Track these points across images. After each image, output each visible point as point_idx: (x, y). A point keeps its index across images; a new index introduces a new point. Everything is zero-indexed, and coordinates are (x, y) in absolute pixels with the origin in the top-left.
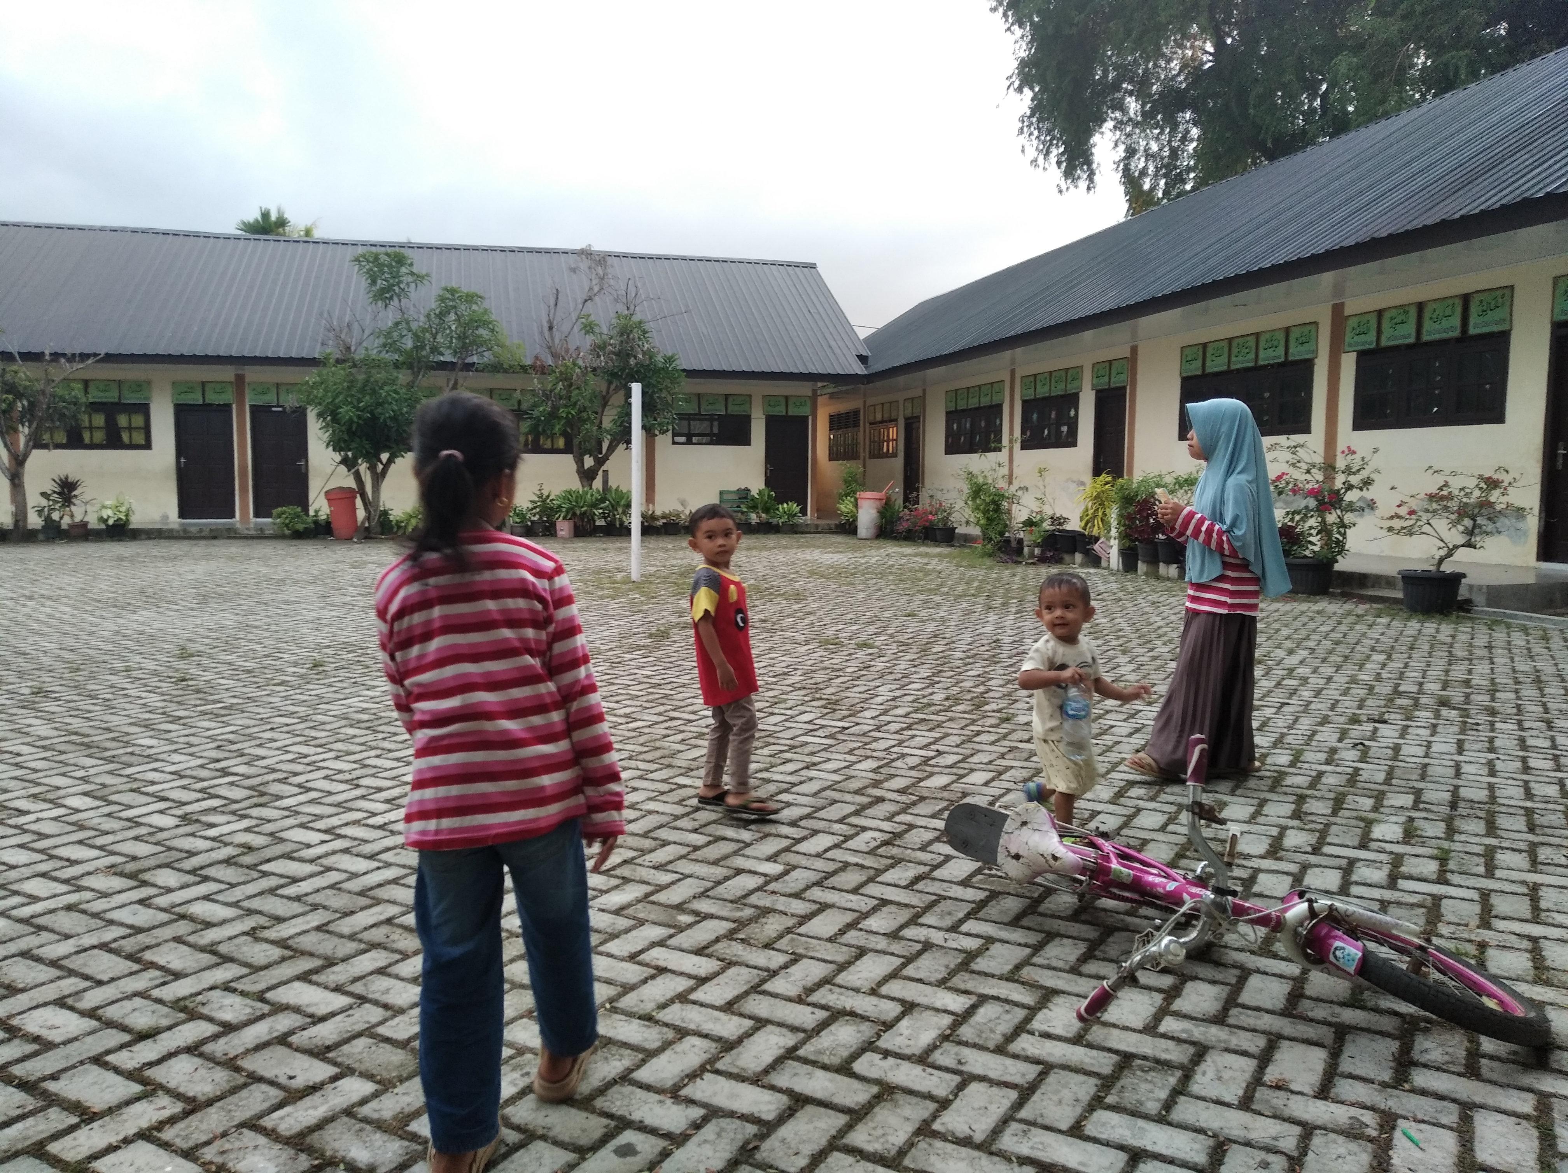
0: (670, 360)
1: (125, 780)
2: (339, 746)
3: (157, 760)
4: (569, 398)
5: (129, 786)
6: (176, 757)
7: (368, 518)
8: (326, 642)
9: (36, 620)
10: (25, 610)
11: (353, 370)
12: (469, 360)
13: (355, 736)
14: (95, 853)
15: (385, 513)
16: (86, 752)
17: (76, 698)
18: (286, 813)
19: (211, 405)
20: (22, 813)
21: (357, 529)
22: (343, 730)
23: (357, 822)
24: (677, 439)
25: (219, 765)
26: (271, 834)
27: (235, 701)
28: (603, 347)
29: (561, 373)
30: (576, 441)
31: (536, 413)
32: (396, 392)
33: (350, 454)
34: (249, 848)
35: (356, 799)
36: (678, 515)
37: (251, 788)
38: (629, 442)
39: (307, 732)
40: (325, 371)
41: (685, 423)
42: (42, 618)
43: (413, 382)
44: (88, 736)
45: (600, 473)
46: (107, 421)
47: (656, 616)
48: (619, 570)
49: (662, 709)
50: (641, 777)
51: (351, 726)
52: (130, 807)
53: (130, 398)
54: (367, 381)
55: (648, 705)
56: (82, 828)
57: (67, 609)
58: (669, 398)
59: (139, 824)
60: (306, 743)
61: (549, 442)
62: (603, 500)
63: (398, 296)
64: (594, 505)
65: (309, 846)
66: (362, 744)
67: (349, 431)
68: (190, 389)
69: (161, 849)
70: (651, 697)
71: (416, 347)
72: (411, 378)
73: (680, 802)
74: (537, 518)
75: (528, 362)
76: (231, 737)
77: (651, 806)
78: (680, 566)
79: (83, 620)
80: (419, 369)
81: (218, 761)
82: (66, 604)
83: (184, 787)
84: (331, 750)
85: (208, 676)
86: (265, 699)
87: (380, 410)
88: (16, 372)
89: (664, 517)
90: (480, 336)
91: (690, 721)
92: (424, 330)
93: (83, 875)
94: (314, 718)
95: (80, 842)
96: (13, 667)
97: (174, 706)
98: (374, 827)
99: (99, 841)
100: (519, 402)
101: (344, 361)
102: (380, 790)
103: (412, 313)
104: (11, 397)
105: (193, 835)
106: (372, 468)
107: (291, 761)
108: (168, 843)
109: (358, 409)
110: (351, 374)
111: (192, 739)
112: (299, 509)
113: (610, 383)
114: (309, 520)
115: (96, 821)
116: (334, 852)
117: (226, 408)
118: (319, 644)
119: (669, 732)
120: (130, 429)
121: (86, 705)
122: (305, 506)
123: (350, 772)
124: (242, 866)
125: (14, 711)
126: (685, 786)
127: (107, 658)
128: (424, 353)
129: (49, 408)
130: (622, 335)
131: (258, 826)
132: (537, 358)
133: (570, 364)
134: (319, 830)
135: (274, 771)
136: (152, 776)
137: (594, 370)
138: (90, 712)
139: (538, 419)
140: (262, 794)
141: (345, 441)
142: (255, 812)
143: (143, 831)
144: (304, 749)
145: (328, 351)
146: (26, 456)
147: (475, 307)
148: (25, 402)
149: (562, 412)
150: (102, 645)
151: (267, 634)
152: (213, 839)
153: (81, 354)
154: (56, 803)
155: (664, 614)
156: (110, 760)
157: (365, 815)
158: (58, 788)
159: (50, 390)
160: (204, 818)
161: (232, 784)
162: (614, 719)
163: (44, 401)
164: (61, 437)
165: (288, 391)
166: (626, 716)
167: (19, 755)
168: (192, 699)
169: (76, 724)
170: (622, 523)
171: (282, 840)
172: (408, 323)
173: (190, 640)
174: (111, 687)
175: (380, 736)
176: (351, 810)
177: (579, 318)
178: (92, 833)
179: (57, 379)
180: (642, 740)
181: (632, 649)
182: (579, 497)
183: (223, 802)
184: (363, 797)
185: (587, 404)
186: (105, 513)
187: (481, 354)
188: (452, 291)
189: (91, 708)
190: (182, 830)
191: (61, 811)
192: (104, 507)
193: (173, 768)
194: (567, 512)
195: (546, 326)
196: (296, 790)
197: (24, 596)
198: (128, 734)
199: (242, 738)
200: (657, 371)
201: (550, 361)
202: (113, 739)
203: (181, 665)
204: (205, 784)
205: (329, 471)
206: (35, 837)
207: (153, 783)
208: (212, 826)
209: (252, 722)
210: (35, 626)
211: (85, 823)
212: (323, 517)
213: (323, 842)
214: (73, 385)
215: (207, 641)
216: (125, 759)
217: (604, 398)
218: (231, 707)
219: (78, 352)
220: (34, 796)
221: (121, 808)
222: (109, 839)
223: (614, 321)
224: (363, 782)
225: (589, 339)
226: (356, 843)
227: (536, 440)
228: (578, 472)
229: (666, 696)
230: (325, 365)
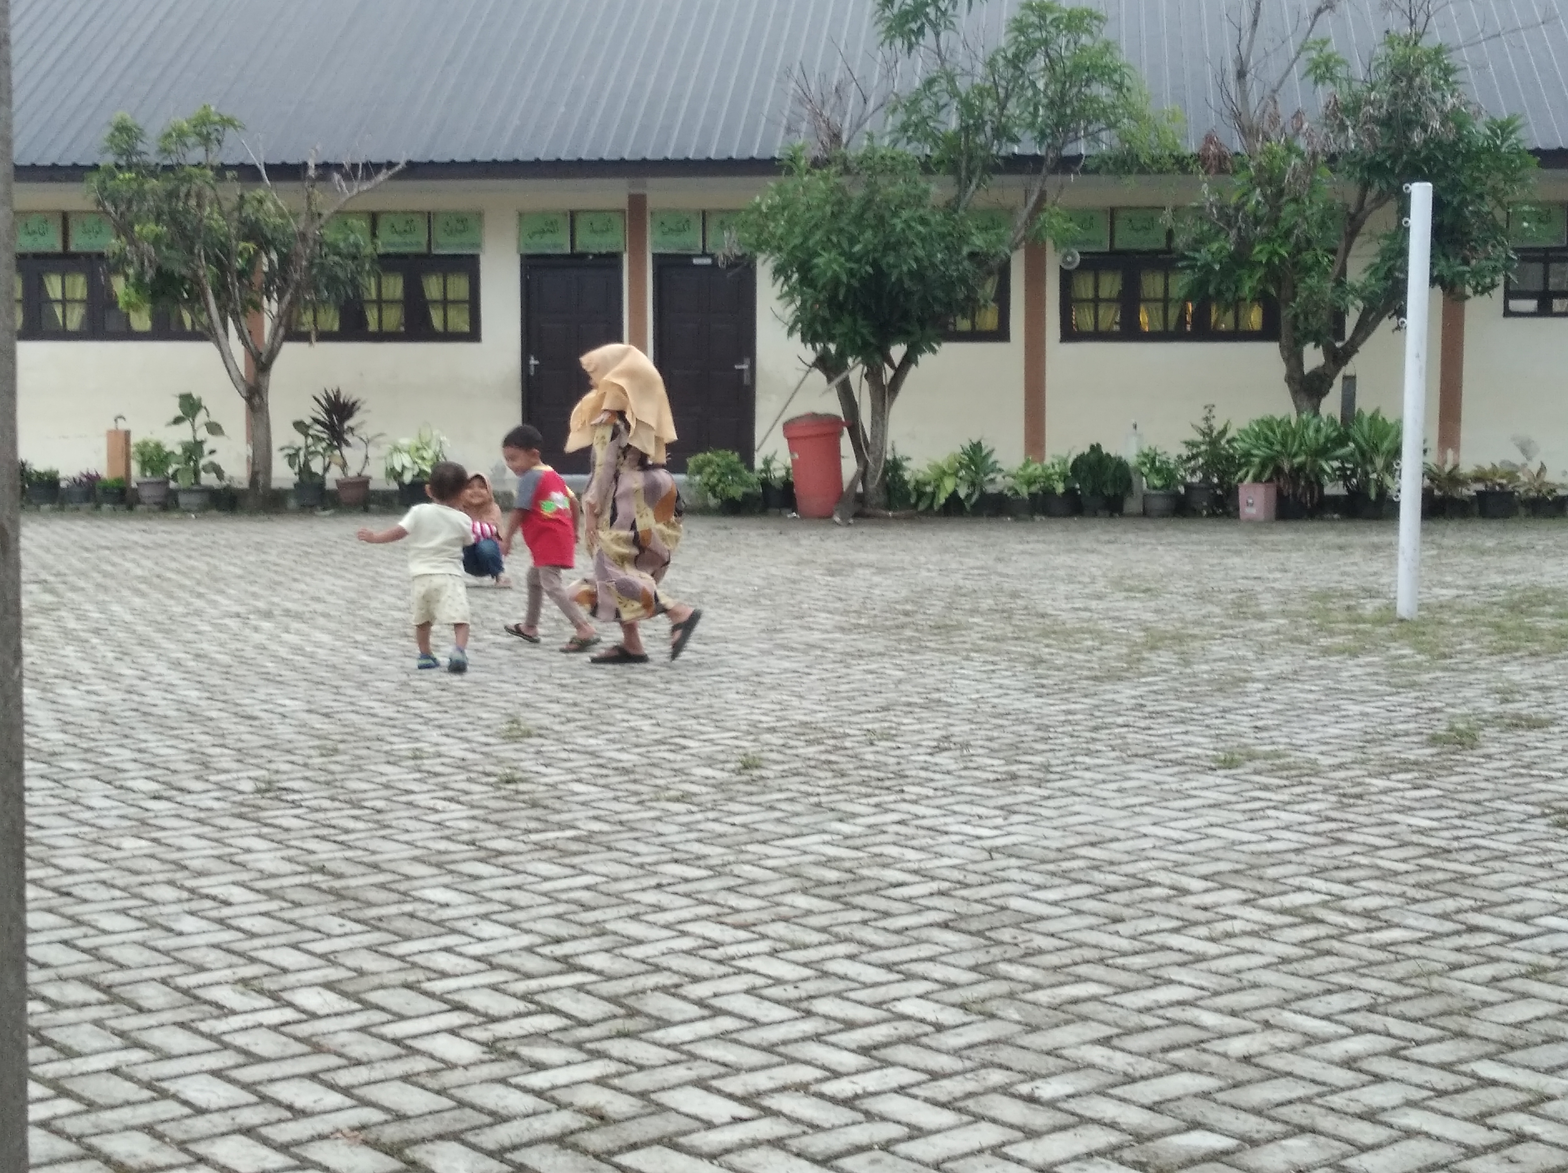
0: (1504, 129)
1: (397, 964)
2: (779, 929)
3: (453, 931)
4: (1275, 221)
5: (401, 977)
6: (487, 929)
7: (863, 476)
8: (769, 721)
9: (274, 657)
10: (258, 638)
11: (844, 180)
12: (1069, 150)
13: (809, 913)
14: (335, 1099)
15: (895, 466)
16: (334, 908)
17: (327, 804)
18: (672, 1055)
19: (583, 256)
20: (223, 1011)
21: (840, 497)
22: (789, 899)
23: (802, 1088)
24: (1516, 305)
25: (559, 950)
26: (643, 1095)
27: (596, 826)
28: (1353, 108)
29: (1260, 168)
30: (1286, 314)
31: (1203, 256)
32: (923, 221)
33: (832, 347)
34: (601, 1118)
35: (805, 1039)
36: (1512, 475)
37: (613, 1000)
38: (1401, 312)
39: (721, 897)
40: (789, 183)
41: (1536, 269)
42: (283, 652)
43: (958, 199)
44: (340, 876)
45: (1338, 382)
46: (407, 287)
47: (1448, 697)
48: (1371, 593)
49: (1450, 904)
50: (1394, 1054)
51: (805, 891)
52: (401, 1017)
53: (446, 246)
54: (868, 202)
55: (1419, 894)
56: (318, 1049)
57: (325, 638)
58: (1500, 215)
59: (413, 1052)
60: (718, 920)
61: (1230, 316)
62: (1342, 440)
63: (935, 26)
64: (1323, 452)
65: (709, 1125)
66: (823, 930)
67: (832, 302)
68: (551, 227)
69: (445, 1102)
70: (1426, 877)
71: (965, 129)
72: (952, 192)
73: (1480, 1119)
74: (1196, 479)
75: (1191, 147)
76: (585, 896)
77: (1414, 1119)
78: (1511, 589)
79: (350, 659)
80: (971, 173)
81: (558, 941)
82: (323, 629)
83: (495, 988)
84: (764, 937)
85: (554, 775)
86: (648, 826)
87: (891, 259)
88: (261, 202)
89: (1477, 479)
90: (1095, 99)
91: (1514, 937)
92: (982, 93)
93: (312, 1139)
94: (737, 869)
95: (313, 1076)
96: (229, 741)
97: (489, 830)
98: (833, 1100)
99: (345, 1078)
100: (1170, 235)
101: (827, 162)
102: (850, 1025)
103: (961, 58)
104: (251, 246)
105: (503, 1081)
106: (874, 376)
107: (690, 953)
108: (459, 1093)
109: (850, 257)
110: (839, 188)
111: (518, 897)
112: (735, 457)
113: (1366, 186)
114: (754, 478)
115: (343, 1037)
116: (756, 1144)
117: (612, 260)
118: (754, 724)
119: (1464, 958)
120: (445, 303)
121: (341, 817)
122: (747, 451)
123: (795, 983)
124: (585, 1152)
125: (225, 822)
126: (1494, 1083)
127: (384, 731)
128: (981, 139)
129: (311, 264)
130: (1396, 80)
131: (620, 1075)
132: (1209, 139)
133: (1281, 151)
134: (731, 1096)
135: (658, 969)
136: (443, 961)
137: (1332, 158)
138: (347, 831)
139: (1207, 268)
140: (632, 1013)
141: (825, 322)
142: (617, 1048)
143: (419, 1065)
144: (714, 931)
145: (800, 142)
146: (273, 354)
147: (1085, 39)
148: (274, 256)
149: (1260, 253)
150: (378, 708)
151: (662, 700)
152: (539, 1094)
153: (366, 166)
154: (277, 998)
155: (1468, 693)
156: (373, 925)
157: (819, 1074)
158: (285, 971)
159: (314, 231)
160: (525, 1051)
161: (579, 988)
162: (1340, 919)
163: (304, 251)
164: (331, 321)
165: (722, 225)
166: (1367, 914)
167: (227, 903)
168: (523, 818)
169: (324, 852)
170: (1382, 491)
171: (662, 1108)
172: (951, 79)
173: (527, 705)
174: (387, 786)
175: (857, 916)
176: (793, 1060)
177: (1303, 48)
178: (334, 1061)
179: (326, 213)
180: (1400, 970)
181: (1389, 767)
182: (1289, 434)
183: (561, 1022)
184: (817, 1038)
185: (1315, 232)
186: (401, 460)
187: (1094, 137)
188: (1042, 11)
189: (351, 824)
190: (486, 1071)
191: (288, 1014)
192: (397, 450)
193: (478, 949)
194: (1263, 466)
195: (1231, 69)
196: (694, 1011)
197: (258, 611)
198: (408, 878)
199: (604, 900)
200: (1472, 156)
201: (1237, 145)
202: (382, 886)
203: (507, 751)
204: (533, 984)
205: (793, 382)
206: (241, 1059)
207: (444, 975)
208: (538, 1066)
209: (624, 870)
210: (271, 666)
211: (323, 1041)
212: (778, 472)
213: (737, 1120)
214: (353, 222)
215: (556, 708)
216: (401, 924)
217: (1352, 218)
218: (588, 838)
219: (361, 160)
220: (245, 982)
221: (385, 1017)
222: (360, 1074)
223: (1380, 52)
224: (820, 1006)
225: (1324, 94)
226: (797, 1129)
227: (1202, 314)
228: (1290, 379)
229: (1461, 878)
230: (790, 172)
